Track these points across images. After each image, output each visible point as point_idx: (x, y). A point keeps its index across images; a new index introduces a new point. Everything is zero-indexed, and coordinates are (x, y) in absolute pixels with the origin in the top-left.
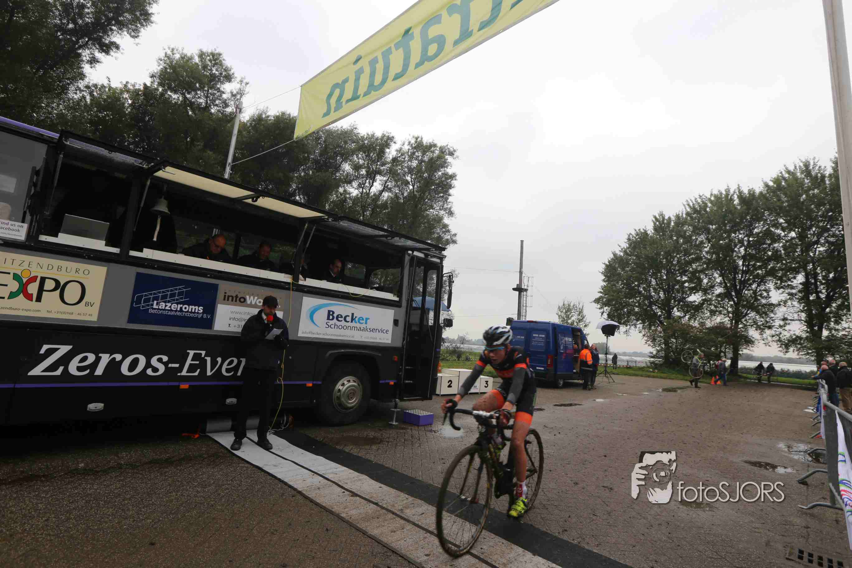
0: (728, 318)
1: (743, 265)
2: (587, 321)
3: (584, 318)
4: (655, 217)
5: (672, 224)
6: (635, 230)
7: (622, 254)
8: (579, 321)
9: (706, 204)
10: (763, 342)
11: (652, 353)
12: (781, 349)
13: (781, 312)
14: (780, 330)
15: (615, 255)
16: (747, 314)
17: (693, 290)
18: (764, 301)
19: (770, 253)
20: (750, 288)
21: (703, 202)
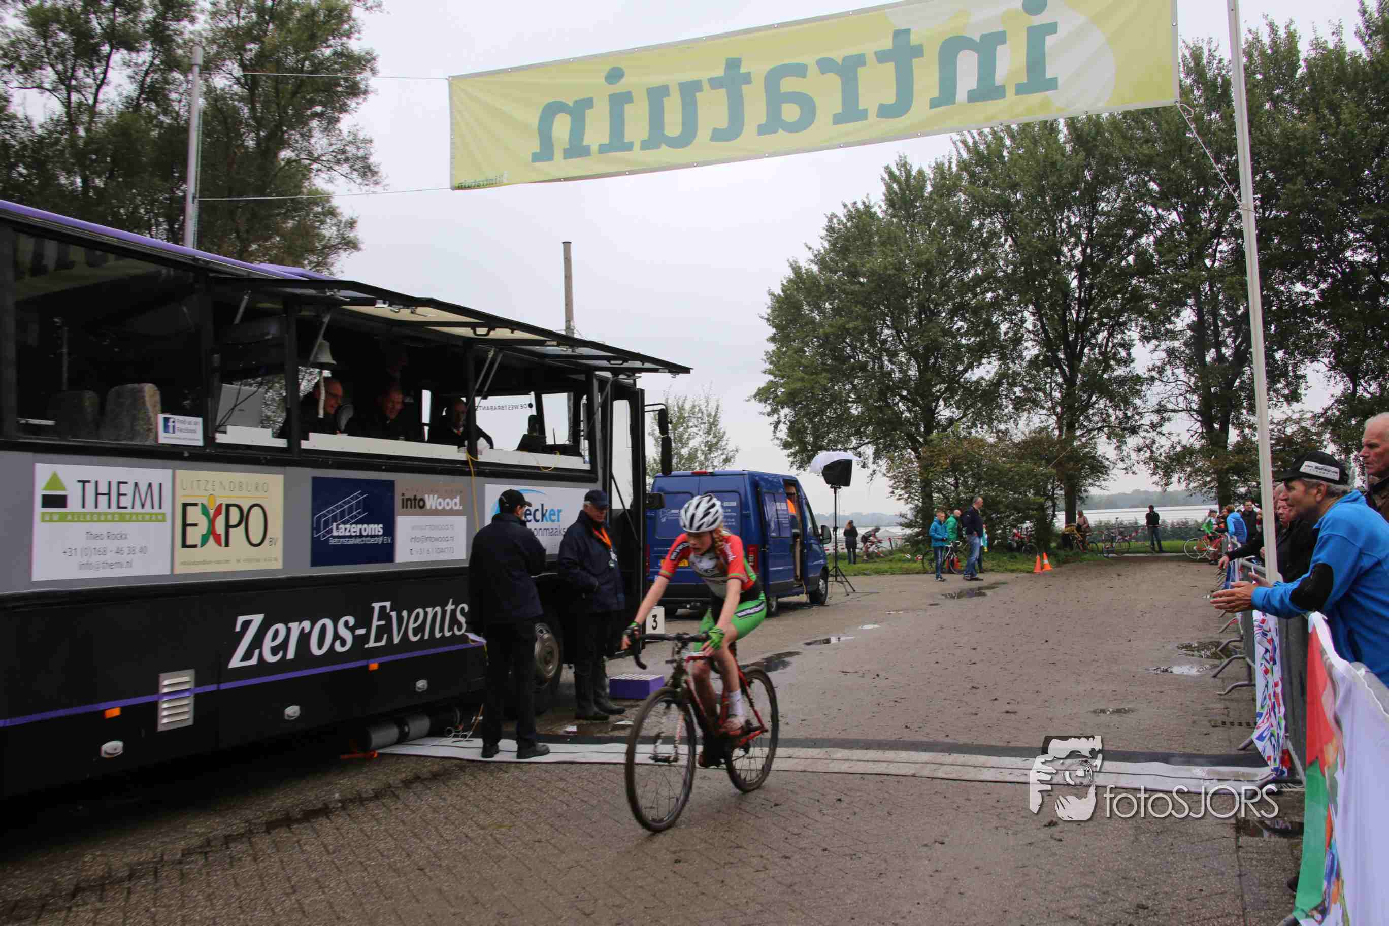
0: (1054, 417)
1: (1080, 286)
2: (731, 447)
3: (720, 439)
4: (888, 169)
5: (929, 188)
6: (845, 206)
7: (815, 268)
8: (710, 450)
9: (1001, 139)
10: (1121, 465)
11: (903, 516)
12: (1156, 478)
13: (1154, 394)
14: (1153, 434)
15: (796, 269)
16: (1089, 405)
17: (978, 353)
18: (1120, 371)
19: (1131, 259)
20: (1093, 341)
21: (994, 133)
